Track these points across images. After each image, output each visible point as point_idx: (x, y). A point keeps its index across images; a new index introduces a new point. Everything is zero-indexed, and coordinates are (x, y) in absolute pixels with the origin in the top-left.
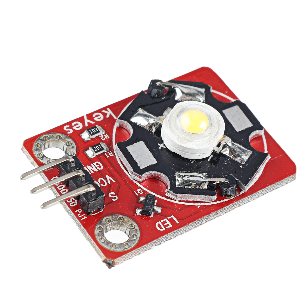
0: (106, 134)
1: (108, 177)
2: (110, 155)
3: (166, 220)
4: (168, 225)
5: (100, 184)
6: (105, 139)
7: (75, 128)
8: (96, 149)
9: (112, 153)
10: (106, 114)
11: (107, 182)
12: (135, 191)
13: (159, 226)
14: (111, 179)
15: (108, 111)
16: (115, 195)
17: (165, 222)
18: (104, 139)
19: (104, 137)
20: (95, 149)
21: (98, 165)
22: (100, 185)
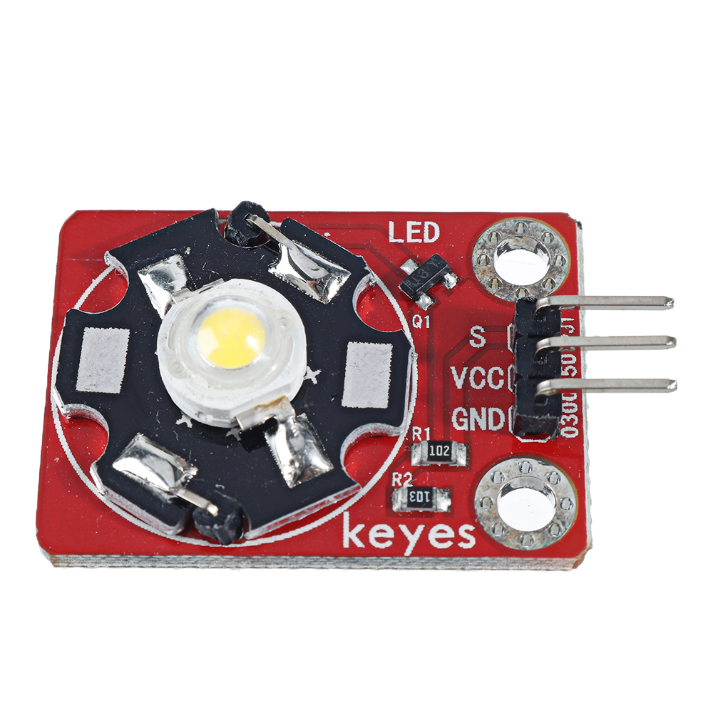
0: (394, 485)
1: (459, 384)
2: (420, 432)
3: (410, 240)
4: (414, 227)
5: (485, 377)
6: (403, 475)
7: (451, 534)
8: (444, 450)
9: (414, 433)
10: (358, 535)
11: (468, 375)
12: (428, 327)
13: (432, 235)
14: (456, 377)
15: (350, 541)
16: (473, 338)
17: (414, 236)
18: (405, 476)
19: (403, 480)
20: (446, 452)
21: (461, 420)
22: (487, 374)
